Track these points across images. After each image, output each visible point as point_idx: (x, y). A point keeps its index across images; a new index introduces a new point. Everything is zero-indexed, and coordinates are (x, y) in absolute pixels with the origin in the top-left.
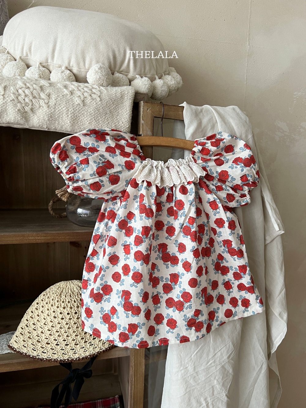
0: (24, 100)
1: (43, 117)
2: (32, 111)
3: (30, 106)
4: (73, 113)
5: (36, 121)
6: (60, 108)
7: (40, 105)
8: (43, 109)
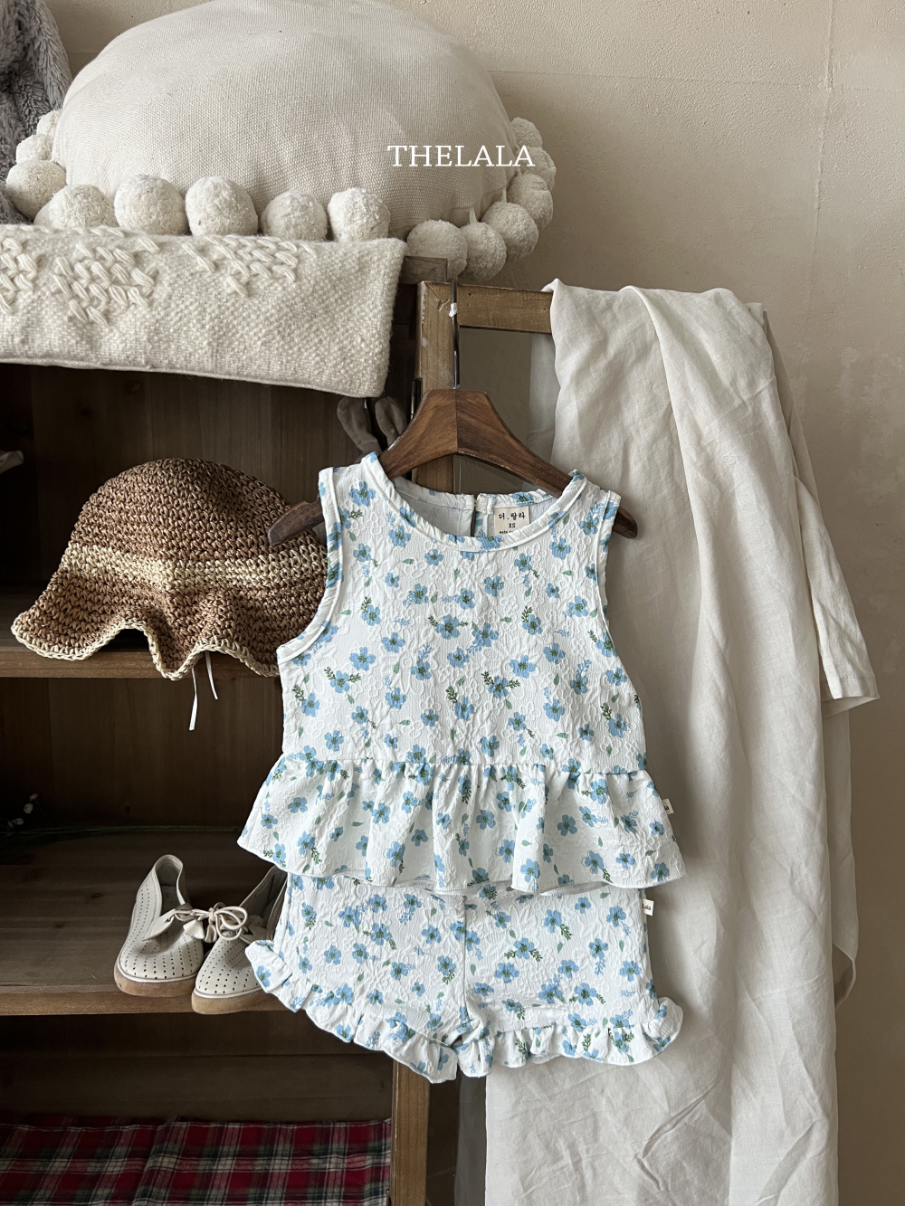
0: (87, 290)
1: (136, 333)
2: (108, 320)
3: (103, 306)
4: (217, 317)
5: (118, 346)
6: (182, 306)
7: (129, 302)
8: (135, 312)
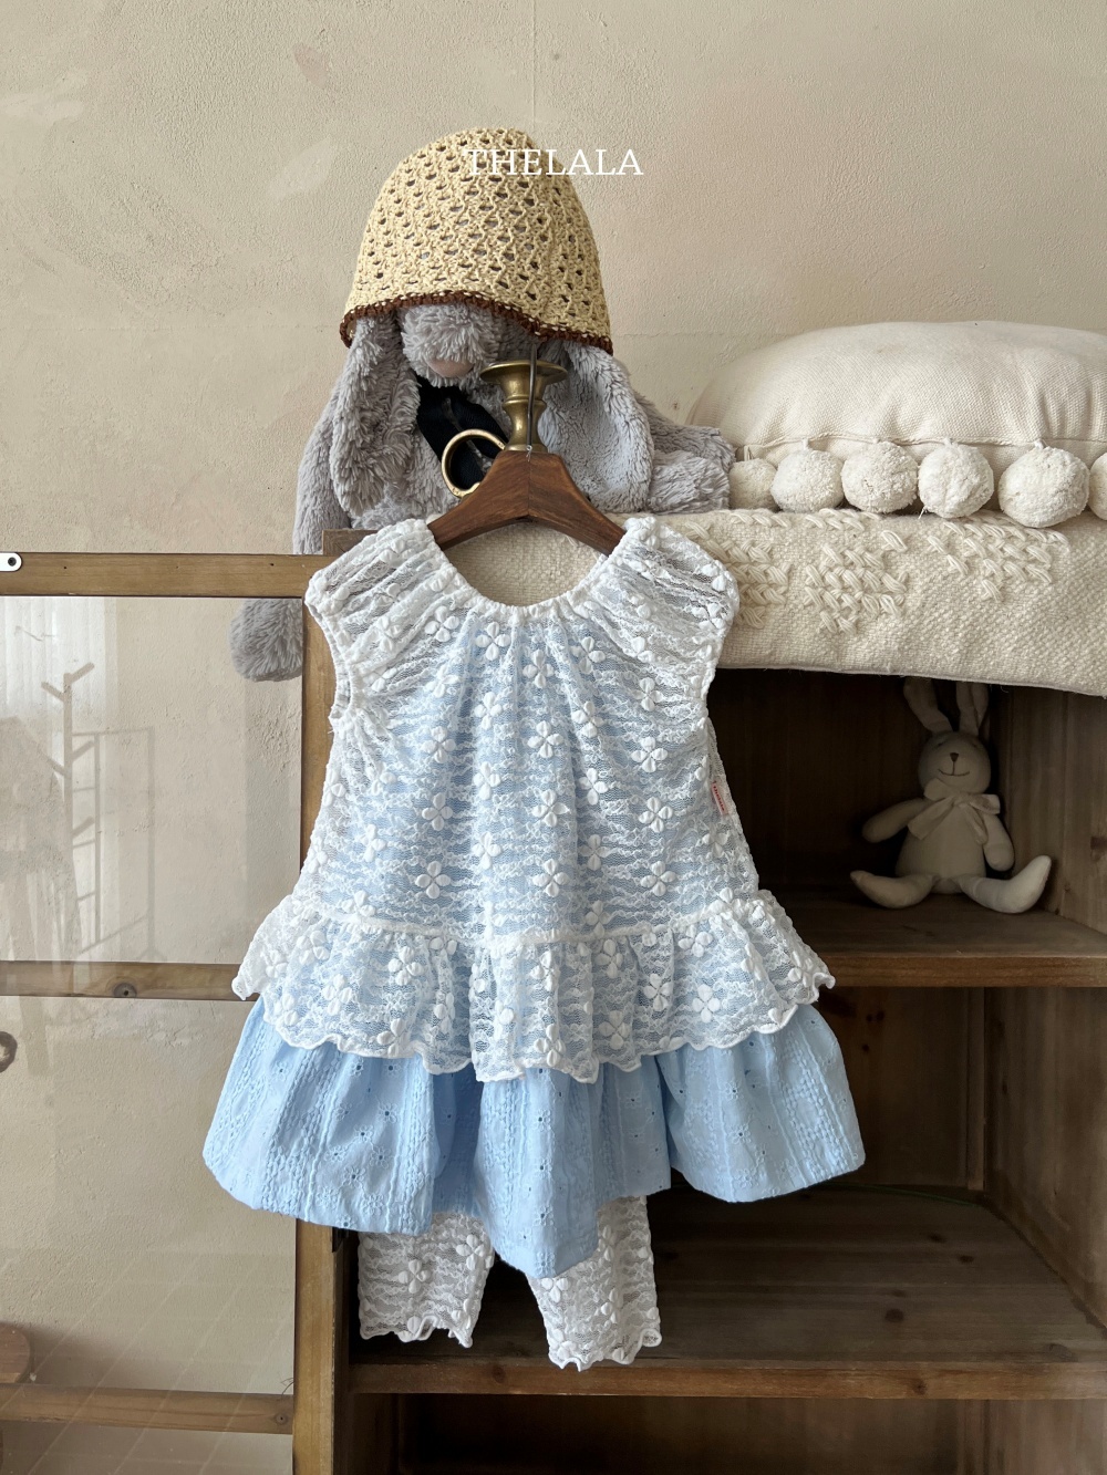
0: (840, 601)
1: (886, 644)
2: (857, 628)
3: (853, 617)
4: (971, 624)
5: (864, 654)
6: (936, 615)
7: (880, 611)
8: (886, 621)
